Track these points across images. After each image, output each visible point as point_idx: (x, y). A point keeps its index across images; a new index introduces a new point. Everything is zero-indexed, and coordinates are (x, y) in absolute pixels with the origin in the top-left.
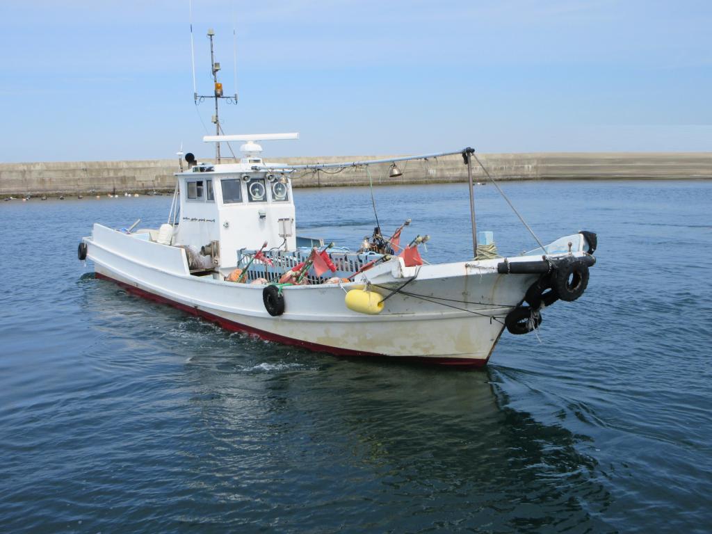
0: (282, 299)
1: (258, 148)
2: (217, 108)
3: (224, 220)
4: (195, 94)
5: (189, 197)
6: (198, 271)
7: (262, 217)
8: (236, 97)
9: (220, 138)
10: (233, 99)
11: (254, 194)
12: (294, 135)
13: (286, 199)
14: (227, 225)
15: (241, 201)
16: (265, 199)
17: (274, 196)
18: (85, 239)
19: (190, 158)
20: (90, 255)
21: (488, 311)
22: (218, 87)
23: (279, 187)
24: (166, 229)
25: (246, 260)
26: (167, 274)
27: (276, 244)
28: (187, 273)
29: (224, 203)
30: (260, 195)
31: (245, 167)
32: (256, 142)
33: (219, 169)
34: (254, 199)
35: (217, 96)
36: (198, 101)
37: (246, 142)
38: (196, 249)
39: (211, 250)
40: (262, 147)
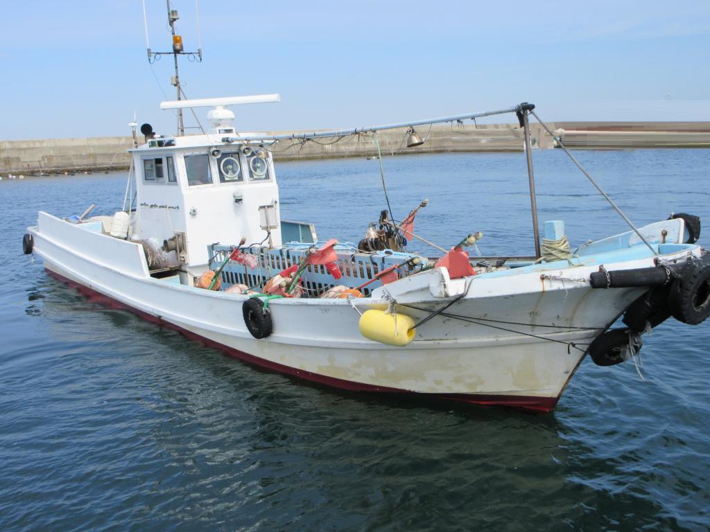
0: (268, 316)
1: (229, 114)
2: (176, 67)
3: (191, 208)
4: (149, 50)
5: (147, 177)
6: (159, 272)
7: (238, 201)
8: (199, 53)
9: (183, 104)
10: (197, 56)
11: (227, 173)
12: (274, 97)
13: (267, 177)
14: (194, 213)
15: (211, 181)
16: (240, 178)
17: (251, 174)
18: (31, 230)
19: (147, 130)
20: (36, 249)
21: (564, 334)
22: (177, 40)
23: (257, 162)
24: (121, 218)
25: (220, 258)
26: (122, 275)
27: (257, 238)
28: (146, 275)
29: (189, 185)
30: (234, 172)
31: (214, 139)
32: (226, 107)
33: (181, 142)
34: (226, 179)
35: (176, 52)
36: (152, 58)
37: (213, 107)
38: (157, 243)
39: (176, 245)
40: (234, 112)
